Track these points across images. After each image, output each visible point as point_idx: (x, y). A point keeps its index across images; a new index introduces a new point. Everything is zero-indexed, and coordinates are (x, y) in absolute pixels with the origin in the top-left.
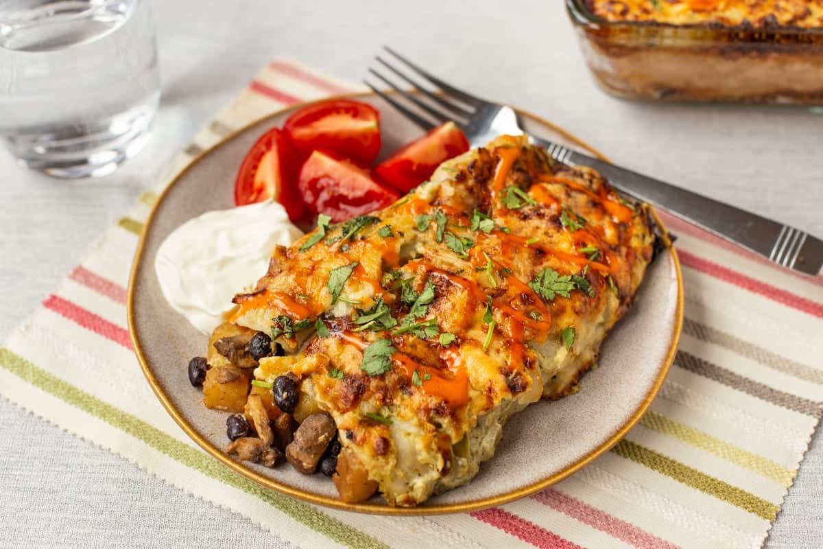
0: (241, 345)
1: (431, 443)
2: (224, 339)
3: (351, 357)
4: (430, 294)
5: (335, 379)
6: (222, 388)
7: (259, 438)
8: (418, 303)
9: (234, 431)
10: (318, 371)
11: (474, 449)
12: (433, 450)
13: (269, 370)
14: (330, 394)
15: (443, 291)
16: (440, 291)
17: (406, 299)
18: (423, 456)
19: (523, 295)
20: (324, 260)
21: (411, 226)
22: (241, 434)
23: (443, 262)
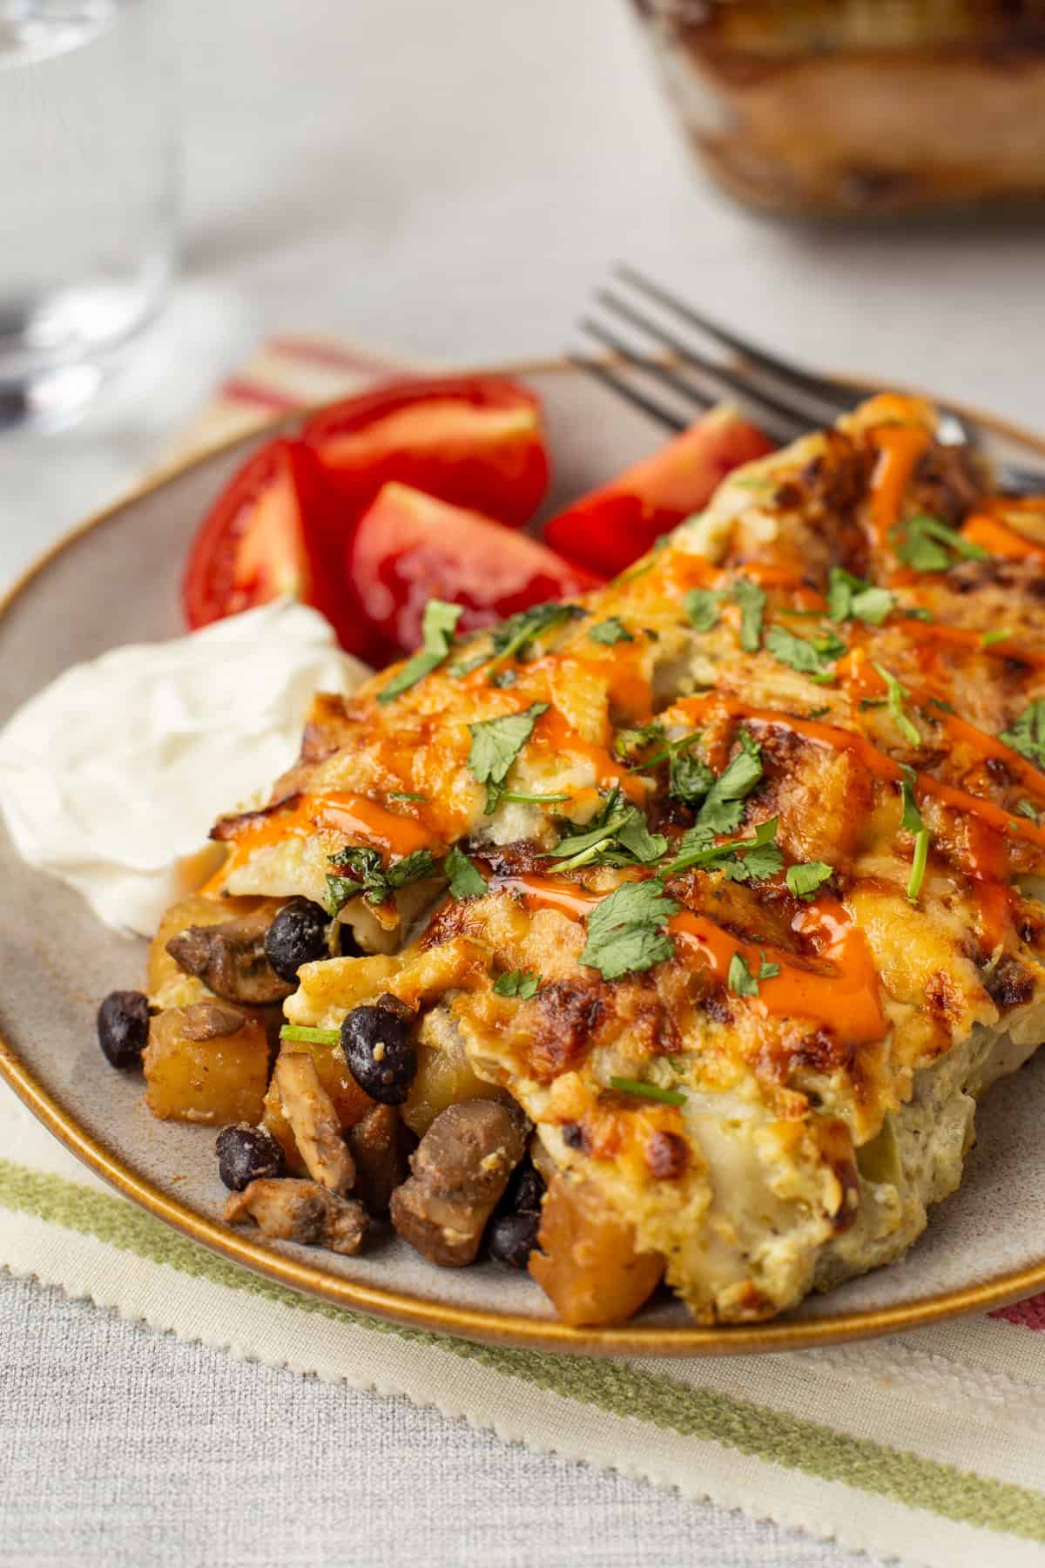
0: (241, 942)
1: (799, 1140)
2: (194, 930)
3: (550, 939)
4: (749, 768)
5: (514, 1001)
6: (198, 1057)
7: (311, 1178)
8: (716, 799)
9: (241, 1164)
10: (463, 983)
11: (912, 1163)
12: (806, 1159)
13: (325, 998)
14: (503, 1036)
15: (782, 759)
16: (775, 761)
17: (682, 791)
18: (783, 1177)
19: (990, 763)
20: (453, 709)
21: (673, 617)
22: (261, 1170)
23: (769, 696)
